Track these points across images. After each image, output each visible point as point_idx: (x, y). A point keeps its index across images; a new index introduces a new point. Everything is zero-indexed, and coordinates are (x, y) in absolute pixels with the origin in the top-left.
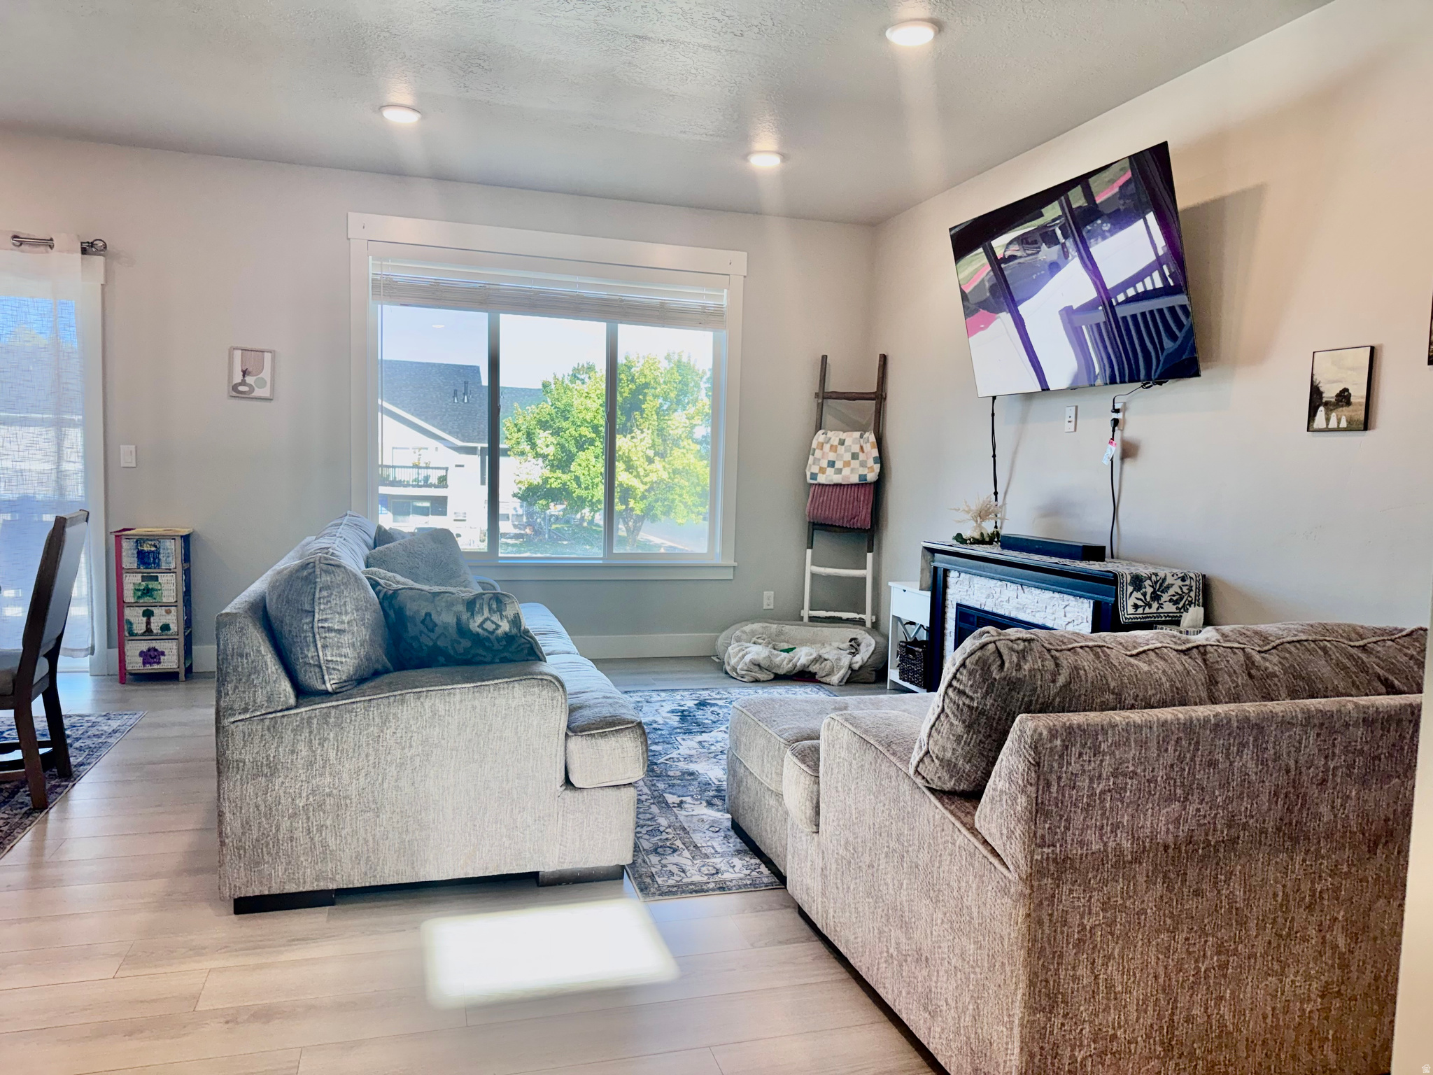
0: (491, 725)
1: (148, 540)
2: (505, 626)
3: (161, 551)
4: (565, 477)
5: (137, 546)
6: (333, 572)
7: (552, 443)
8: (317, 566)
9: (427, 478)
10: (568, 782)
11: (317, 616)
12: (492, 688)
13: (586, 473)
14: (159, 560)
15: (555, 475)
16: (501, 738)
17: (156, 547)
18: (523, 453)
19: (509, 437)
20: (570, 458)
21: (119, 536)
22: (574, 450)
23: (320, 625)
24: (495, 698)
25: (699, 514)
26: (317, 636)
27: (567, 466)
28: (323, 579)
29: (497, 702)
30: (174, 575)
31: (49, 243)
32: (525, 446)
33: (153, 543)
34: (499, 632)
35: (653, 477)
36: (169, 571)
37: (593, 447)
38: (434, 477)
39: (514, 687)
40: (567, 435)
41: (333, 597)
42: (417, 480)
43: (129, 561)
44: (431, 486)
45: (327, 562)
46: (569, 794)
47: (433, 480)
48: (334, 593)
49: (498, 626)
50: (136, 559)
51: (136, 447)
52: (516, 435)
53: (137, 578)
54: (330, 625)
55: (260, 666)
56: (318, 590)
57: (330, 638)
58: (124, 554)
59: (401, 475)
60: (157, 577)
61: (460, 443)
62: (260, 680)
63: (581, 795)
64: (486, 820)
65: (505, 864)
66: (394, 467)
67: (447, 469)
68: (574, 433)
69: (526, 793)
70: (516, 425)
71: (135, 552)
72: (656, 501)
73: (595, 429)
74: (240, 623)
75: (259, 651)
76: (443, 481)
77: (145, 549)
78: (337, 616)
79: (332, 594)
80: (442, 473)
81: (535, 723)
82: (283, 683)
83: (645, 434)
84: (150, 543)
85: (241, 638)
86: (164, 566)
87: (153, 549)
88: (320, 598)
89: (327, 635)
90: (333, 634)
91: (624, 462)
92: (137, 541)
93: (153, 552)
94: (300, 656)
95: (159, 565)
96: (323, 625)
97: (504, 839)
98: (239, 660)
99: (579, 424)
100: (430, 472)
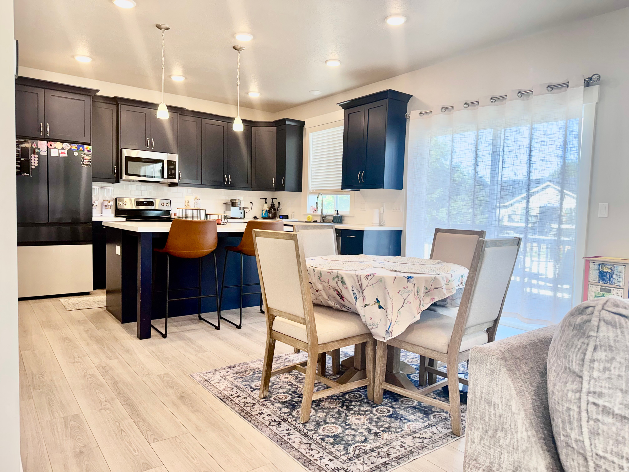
1: (606, 264)
3: (615, 273)
5: (599, 268)
6: (621, 327)
8: (596, 313)
11: (585, 386)
14: (613, 279)
17: (612, 270)
21: (588, 261)
23: (591, 399)
26: (584, 415)
28: (601, 334)
30: (622, 290)
31: (566, 85)
33: (610, 267)
36: (619, 287)
41: (615, 364)
43: (594, 277)
45: (615, 310)
48: (618, 359)
50: (598, 277)
51: (609, 204)
53: (598, 289)
54: (607, 404)
55: (508, 425)
56: (591, 348)
57: (603, 424)
58: (590, 272)
60: (611, 290)
62: (508, 441)
71: (598, 272)
74: (491, 363)
75: (509, 406)
77: (604, 270)
78: (619, 394)
79: (613, 359)
82: (534, 458)
84: (608, 267)
85: (491, 381)
86: (616, 283)
87: (610, 271)
88: (592, 361)
89: (600, 417)
90: (609, 420)
92: (600, 264)
93: (609, 273)
94: (562, 432)
95: (612, 282)
96: (596, 401)
98: (487, 408)
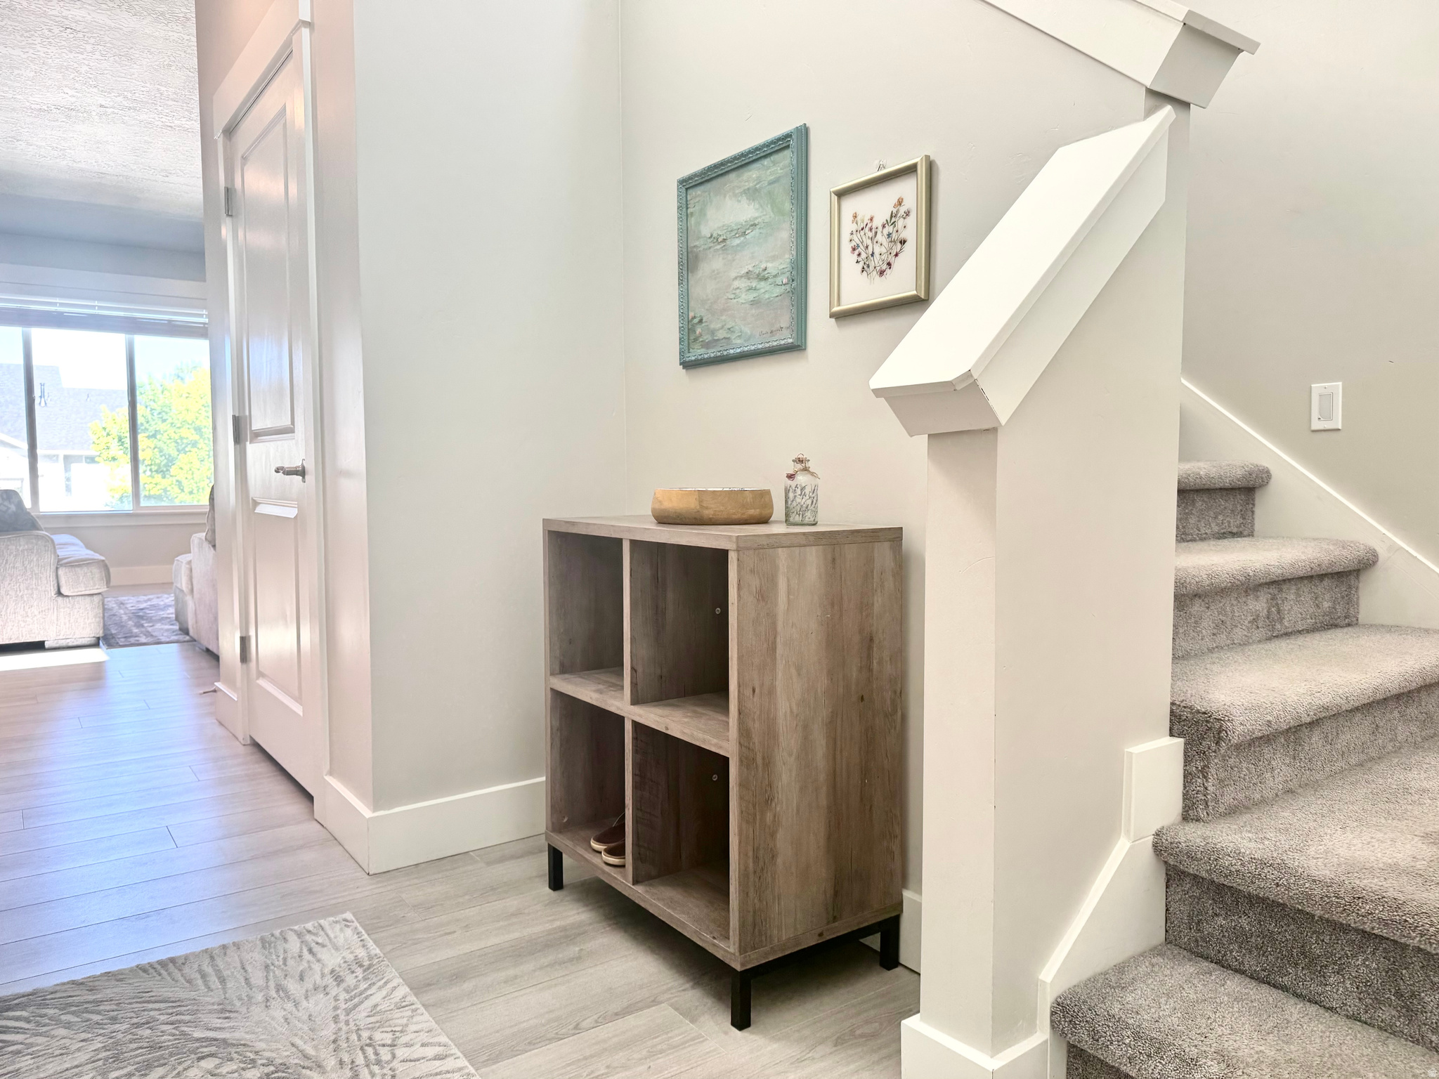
0: (7, 560)
2: (13, 508)
4: (165, 483)
10: (59, 593)
12: (6, 540)
13: (190, 477)
15: (154, 481)
16: (14, 567)
19: (97, 442)
20: (171, 461)
22: (174, 453)
24: (8, 546)
27: (168, 470)
29: (10, 547)
34: (10, 511)
37: (195, 449)
39: (19, 540)
40: (165, 437)
46: (60, 599)
49: (8, 508)
63: (67, 599)
64: (8, 612)
65: (22, 636)
68: (173, 435)
69: (32, 598)
73: (198, 430)
81: (35, 559)
97: (20, 622)
99: (179, 425)
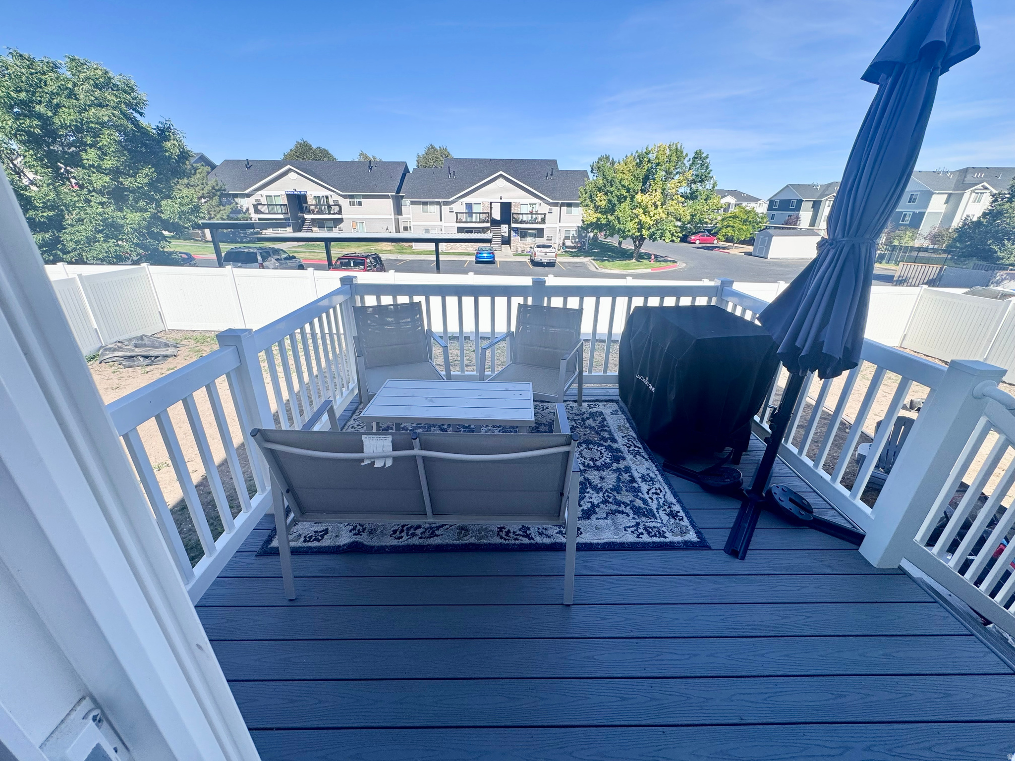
7: (604, 199)
9: (536, 219)
15: (604, 217)
18: (587, 206)
20: (614, 207)
22: (616, 203)
25: (678, 237)
27: (612, 211)
32: (588, 202)
35: (657, 217)
38: (539, 218)
40: (613, 194)
42: (531, 220)
44: (537, 223)
47: (539, 220)
52: (584, 196)
59: (526, 218)
61: (551, 201)
66: (522, 214)
67: (545, 215)
68: (617, 193)
70: (585, 190)
72: (657, 230)
76: (543, 221)
80: (543, 216)
83: (657, 193)
91: (643, 209)
99: (619, 188)
100: (537, 216)
